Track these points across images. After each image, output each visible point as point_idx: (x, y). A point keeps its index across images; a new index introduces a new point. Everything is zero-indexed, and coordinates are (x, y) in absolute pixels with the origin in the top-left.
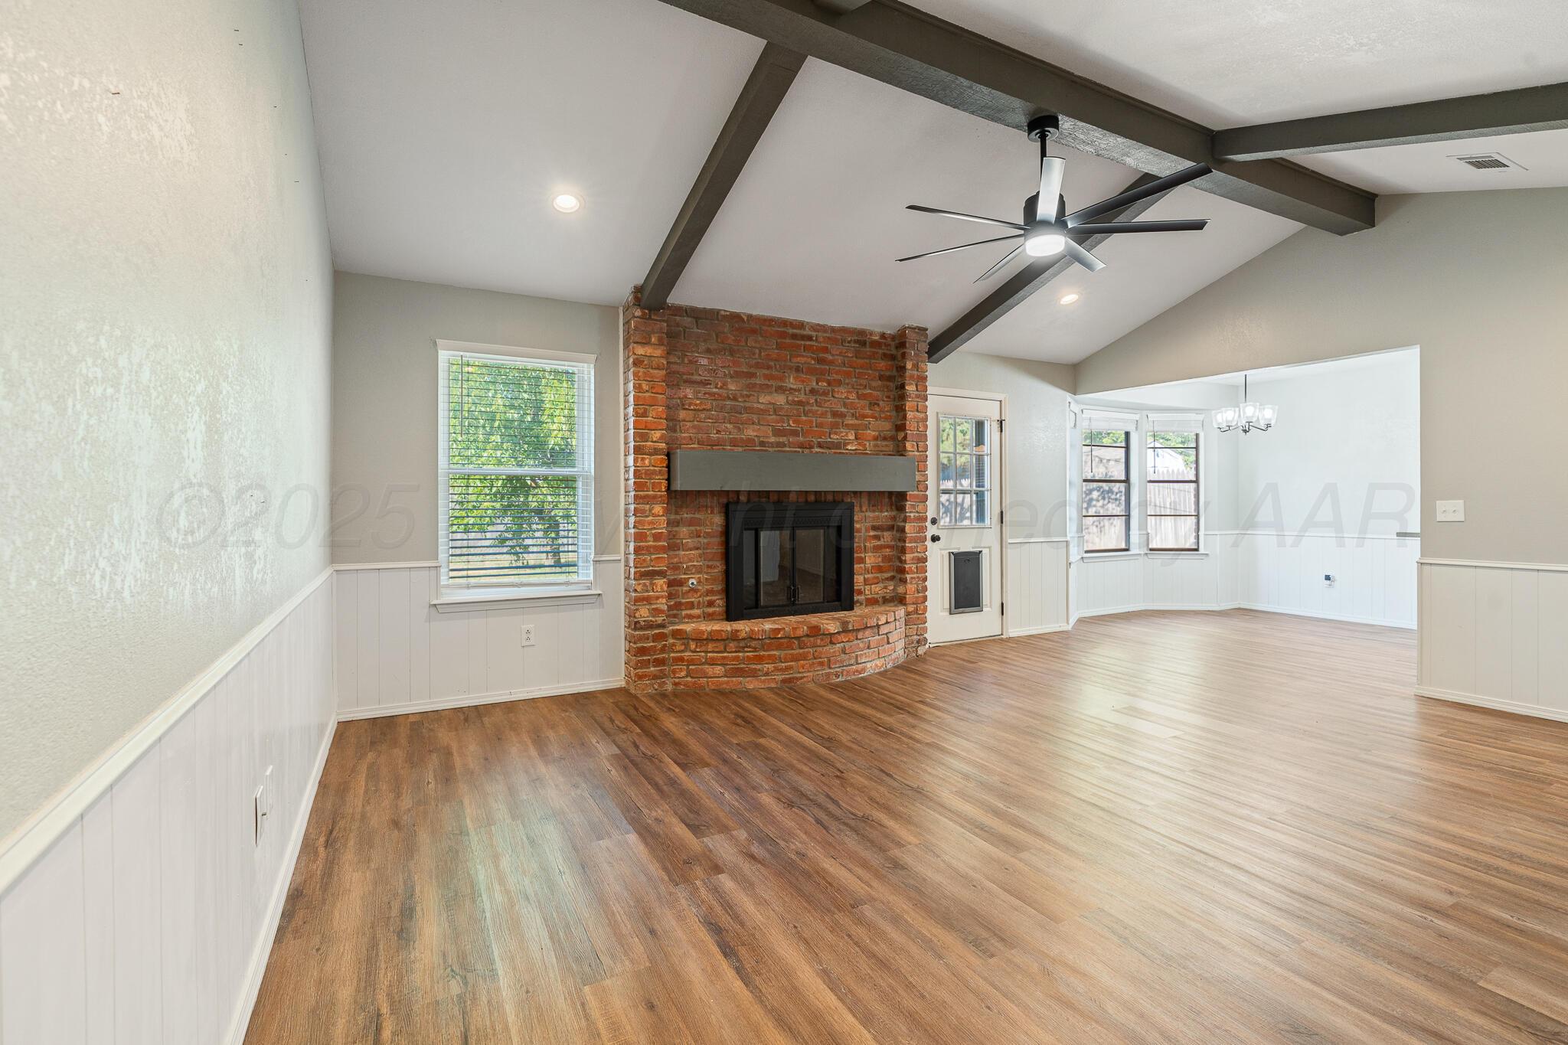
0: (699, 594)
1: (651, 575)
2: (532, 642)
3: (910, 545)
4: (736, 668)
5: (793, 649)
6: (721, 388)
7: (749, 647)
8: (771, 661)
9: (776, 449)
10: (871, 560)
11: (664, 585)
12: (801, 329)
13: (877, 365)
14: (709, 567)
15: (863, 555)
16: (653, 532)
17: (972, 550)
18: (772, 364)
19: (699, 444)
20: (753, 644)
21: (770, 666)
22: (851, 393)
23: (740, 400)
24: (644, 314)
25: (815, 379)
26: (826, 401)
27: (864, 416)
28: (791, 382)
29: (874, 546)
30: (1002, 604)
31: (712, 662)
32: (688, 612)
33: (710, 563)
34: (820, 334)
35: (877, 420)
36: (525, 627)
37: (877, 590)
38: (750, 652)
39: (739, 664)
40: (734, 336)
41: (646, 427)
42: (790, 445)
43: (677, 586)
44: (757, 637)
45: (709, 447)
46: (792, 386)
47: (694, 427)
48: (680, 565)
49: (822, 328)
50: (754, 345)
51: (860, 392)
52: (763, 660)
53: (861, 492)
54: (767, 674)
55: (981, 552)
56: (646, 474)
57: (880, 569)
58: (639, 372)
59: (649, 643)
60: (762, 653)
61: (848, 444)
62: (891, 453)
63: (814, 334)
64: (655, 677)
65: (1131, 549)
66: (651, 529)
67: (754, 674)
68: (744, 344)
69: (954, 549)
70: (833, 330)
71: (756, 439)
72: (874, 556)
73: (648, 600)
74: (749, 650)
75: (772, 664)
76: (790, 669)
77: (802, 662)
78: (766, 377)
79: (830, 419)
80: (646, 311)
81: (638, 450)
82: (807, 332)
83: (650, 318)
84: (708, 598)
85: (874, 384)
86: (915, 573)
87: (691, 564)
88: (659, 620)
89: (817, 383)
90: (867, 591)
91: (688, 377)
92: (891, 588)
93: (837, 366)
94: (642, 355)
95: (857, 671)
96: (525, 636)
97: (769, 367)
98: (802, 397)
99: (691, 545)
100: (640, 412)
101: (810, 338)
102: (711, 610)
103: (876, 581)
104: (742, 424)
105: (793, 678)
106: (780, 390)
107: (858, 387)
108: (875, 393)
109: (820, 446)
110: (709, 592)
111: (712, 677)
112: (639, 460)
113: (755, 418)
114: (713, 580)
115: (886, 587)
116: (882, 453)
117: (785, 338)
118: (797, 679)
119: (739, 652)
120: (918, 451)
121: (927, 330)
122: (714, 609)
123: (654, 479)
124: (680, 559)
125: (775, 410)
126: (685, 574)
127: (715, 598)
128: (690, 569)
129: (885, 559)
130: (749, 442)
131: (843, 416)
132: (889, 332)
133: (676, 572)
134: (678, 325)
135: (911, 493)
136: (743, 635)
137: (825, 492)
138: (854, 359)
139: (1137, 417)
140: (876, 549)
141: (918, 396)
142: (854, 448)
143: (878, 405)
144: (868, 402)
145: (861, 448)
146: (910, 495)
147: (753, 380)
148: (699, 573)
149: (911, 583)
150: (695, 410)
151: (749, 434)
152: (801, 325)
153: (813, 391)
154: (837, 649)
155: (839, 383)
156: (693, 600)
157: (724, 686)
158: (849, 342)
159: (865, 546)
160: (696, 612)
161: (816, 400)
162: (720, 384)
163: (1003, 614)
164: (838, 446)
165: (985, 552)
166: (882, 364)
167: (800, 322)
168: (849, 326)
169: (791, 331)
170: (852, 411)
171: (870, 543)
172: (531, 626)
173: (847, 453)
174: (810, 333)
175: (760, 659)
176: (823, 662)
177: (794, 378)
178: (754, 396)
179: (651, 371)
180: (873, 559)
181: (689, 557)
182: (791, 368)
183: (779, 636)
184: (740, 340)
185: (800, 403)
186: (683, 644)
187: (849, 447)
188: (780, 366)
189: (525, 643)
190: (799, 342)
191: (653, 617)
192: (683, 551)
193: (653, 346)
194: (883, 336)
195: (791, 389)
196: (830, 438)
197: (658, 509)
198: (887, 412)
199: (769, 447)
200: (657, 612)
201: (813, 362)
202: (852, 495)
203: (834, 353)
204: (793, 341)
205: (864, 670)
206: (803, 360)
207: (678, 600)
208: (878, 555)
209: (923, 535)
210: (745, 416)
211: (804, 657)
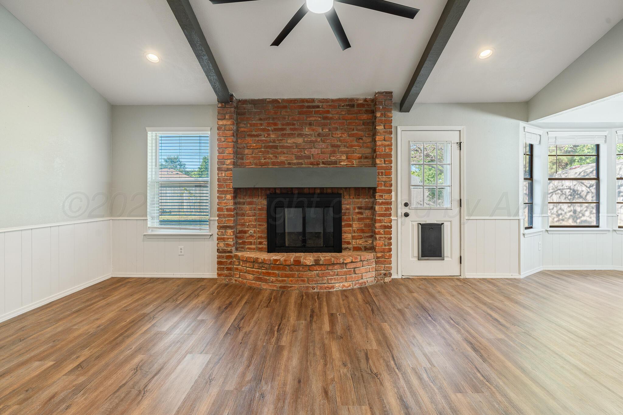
0: (254, 238)
1: (225, 227)
2: (182, 254)
3: (379, 218)
4: (258, 277)
5: (286, 271)
6: (267, 137)
7: (264, 267)
8: (274, 276)
9: (297, 166)
10: (356, 225)
11: (231, 233)
12: (313, 103)
13: (361, 117)
14: (259, 225)
15: (351, 223)
16: (227, 207)
17: (436, 222)
18: (295, 122)
19: (255, 165)
20: (266, 266)
21: (273, 278)
22: (343, 134)
23: (277, 142)
24: (222, 105)
25: (321, 128)
26: (327, 139)
27: (352, 146)
28: (306, 130)
29: (359, 218)
30: (461, 257)
31: (248, 272)
32: (249, 246)
33: (260, 223)
34: (324, 104)
35: (361, 148)
36: (180, 247)
37: (360, 242)
38: (264, 270)
39: (259, 275)
40: (274, 111)
41: (223, 158)
42: (306, 164)
43: (243, 233)
44: (266, 263)
45: (260, 167)
46: (307, 133)
47: (252, 157)
48: (245, 223)
49: (327, 101)
50: (285, 114)
51: (350, 133)
52: (270, 275)
53: (350, 188)
54: (272, 282)
55: (442, 224)
56: (223, 180)
57: (362, 231)
58: (220, 133)
59: (224, 259)
60: (270, 271)
61: (342, 162)
62: (370, 166)
63: (321, 104)
64: (227, 276)
65: (600, 225)
66: (226, 206)
67: (266, 281)
68: (280, 114)
69: (422, 221)
70: (333, 101)
71: (286, 162)
72: (358, 224)
73: (223, 239)
74: (264, 268)
75: (274, 277)
76: (284, 281)
77: (291, 278)
78: (291, 129)
79: (330, 149)
80: (224, 104)
81: (219, 169)
82: (316, 104)
83: (225, 107)
84: (259, 240)
85: (359, 128)
86: (382, 234)
87: (250, 223)
88: (229, 249)
89: (322, 130)
90: (353, 243)
91: (250, 133)
92: (371, 242)
93: (335, 120)
94: (221, 125)
95: (328, 287)
96: (180, 251)
97: (294, 124)
98: (313, 139)
99: (251, 214)
100: (221, 151)
101: (318, 107)
102: (260, 246)
103: (360, 237)
104: (278, 154)
105: (286, 286)
106: (300, 135)
107: (349, 130)
108: (360, 132)
109: (323, 163)
110: (260, 237)
111: (249, 280)
112: (220, 174)
113: (285, 151)
114: (262, 232)
115: (366, 241)
116: (364, 166)
117: (303, 109)
118: (289, 287)
119: (259, 269)
120: (385, 164)
121: (392, 93)
122: (263, 246)
123: (227, 183)
124: (245, 220)
125: (297, 146)
126: (247, 228)
127: (264, 240)
128: (250, 225)
129: (366, 225)
130: (283, 163)
131: (338, 146)
132: (369, 98)
133: (243, 227)
134: (244, 109)
135: (379, 188)
136: (260, 261)
137: (326, 188)
138: (347, 115)
139: (605, 133)
140: (360, 220)
141: (385, 132)
142: (345, 164)
143: (362, 139)
144: (355, 138)
145: (350, 164)
146: (378, 189)
147: (284, 132)
148: (254, 227)
149: (380, 240)
150: (253, 149)
151: (282, 159)
152: (313, 100)
153: (319, 135)
154: (313, 274)
155: (336, 129)
156: (251, 241)
157: (253, 285)
158: (343, 106)
159: (352, 218)
160: (253, 246)
161: (321, 139)
162: (266, 135)
163: (461, 263)
164: (335, 163)
165: (445, 224)
166: (365, 116)
167: (312, 99)
168: (342, 97)
169: (306, 104)
170: (344, 144)
171: (356, 216)
172: (182, 247)
173: (341, 167)
174: (318, 104)
175: (269, 274)
176: (304, 280)
177: (308, 128)
178: (285, 140)
179: (226, 132)
180: (357, 225)
181: (250, 219)
182: (306, 124)
183: (277, 263)
184: (277, 113)
185: (311, 142)
186: (238, 262)
187: (342, 163)
188: (300, 123)
189: (180, 254)
190: (311, 110)
191: (226, 247)
192: (247, 216)
193: (227, 120)
194: (365, 100)
195: (306, 134)
196: (330, 159)
197: (229, 196)
198: (368, 142)
199: (293, 165)
200: (228, 245)
201: (320, 119)
202: (344, 190)
203: (333, 113)
204: (307, 109)
205: (333, 287)
206: (313, 119)
207: (244, 240)
208: (361, 223)
209: (389, 212)
210: (279, 150)
211: (293, 276)
